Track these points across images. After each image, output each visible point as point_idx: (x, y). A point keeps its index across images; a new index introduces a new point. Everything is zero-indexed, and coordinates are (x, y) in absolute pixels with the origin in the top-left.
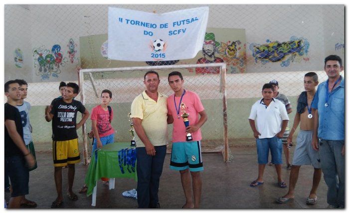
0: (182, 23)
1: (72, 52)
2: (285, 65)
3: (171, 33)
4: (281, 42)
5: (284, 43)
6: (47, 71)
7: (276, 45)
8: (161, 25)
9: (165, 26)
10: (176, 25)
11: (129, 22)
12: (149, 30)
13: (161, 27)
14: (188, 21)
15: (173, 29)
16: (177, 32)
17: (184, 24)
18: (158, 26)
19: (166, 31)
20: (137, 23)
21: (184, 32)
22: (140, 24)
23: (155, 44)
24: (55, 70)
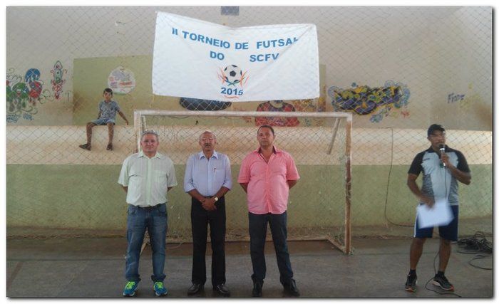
0: (271, 44)
1: (58, 82)
2: (375, 119)
3: (253, 59)
4: (372, 87)
5: (376, 90)
6: (16, 110)
7: (365, 90)
8: (237, 44)
9: (244, 46)
10: (261, 47)
11: (188, 36)
12: (217, 50)
13: (236, 48)
14: (281, 42)
15: (257, 52)
16: (264, 58)
17: (274, 46)
18: (233, 46)
19: (245, 54)
20: (200, 38)
21: (275, 58)
22: (205, 40)
23: (227, 74)
24: (28, 108)
